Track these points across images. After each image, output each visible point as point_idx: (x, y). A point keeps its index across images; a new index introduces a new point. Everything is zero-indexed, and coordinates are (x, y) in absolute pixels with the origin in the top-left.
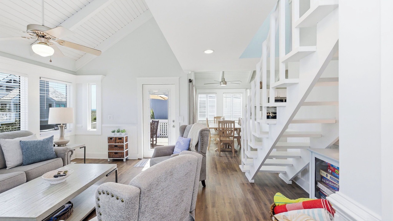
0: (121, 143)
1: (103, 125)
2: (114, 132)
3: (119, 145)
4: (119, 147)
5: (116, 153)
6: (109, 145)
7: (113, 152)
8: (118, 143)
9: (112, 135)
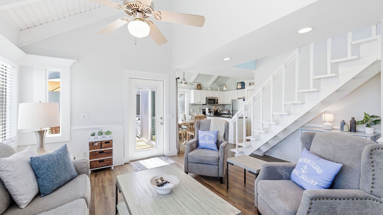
0: (108, 148)
1: (73, 128)
2: (93, 135)
3: (106, 150)
4: (106, 153)
5: (100, 161)
6: (90, 153)
7: (97, 160)
8: (105, 148)
9: (93, 139)
